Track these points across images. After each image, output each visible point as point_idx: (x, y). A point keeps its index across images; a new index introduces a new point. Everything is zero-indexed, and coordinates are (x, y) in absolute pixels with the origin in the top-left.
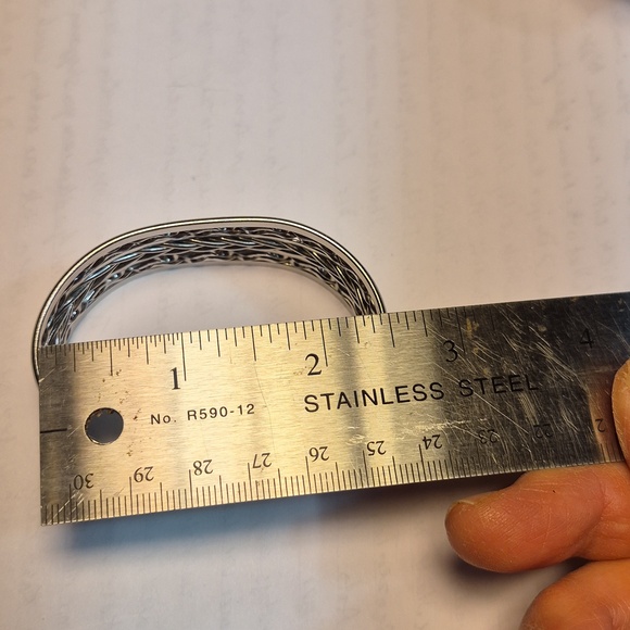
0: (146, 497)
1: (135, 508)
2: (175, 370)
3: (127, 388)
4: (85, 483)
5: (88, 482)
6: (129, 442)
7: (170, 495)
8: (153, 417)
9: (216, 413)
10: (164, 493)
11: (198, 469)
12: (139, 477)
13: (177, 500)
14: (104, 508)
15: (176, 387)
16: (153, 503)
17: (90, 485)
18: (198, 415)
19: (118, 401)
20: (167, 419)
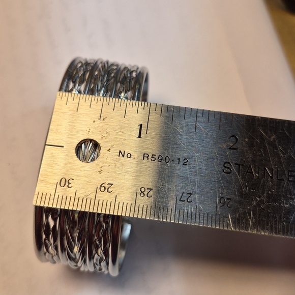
0: (105, 203)
1: (95, 208)
2: (141, 126)
3: (108, 130)
4: (67, 184)
5: (69, 184)
6: (102, 164)
7: (121, 205)
8: (120, 152)
9: (162, 159)
10: (117, 203)
11: (142, 192)
12: (103, 188)
13: (124, 210)
14: (76, 203)
15: (139, 137)
16: (108, 207)
17: (70, 186)
18: (150, 157)
19: (100, 137)
20: (129, 156)
